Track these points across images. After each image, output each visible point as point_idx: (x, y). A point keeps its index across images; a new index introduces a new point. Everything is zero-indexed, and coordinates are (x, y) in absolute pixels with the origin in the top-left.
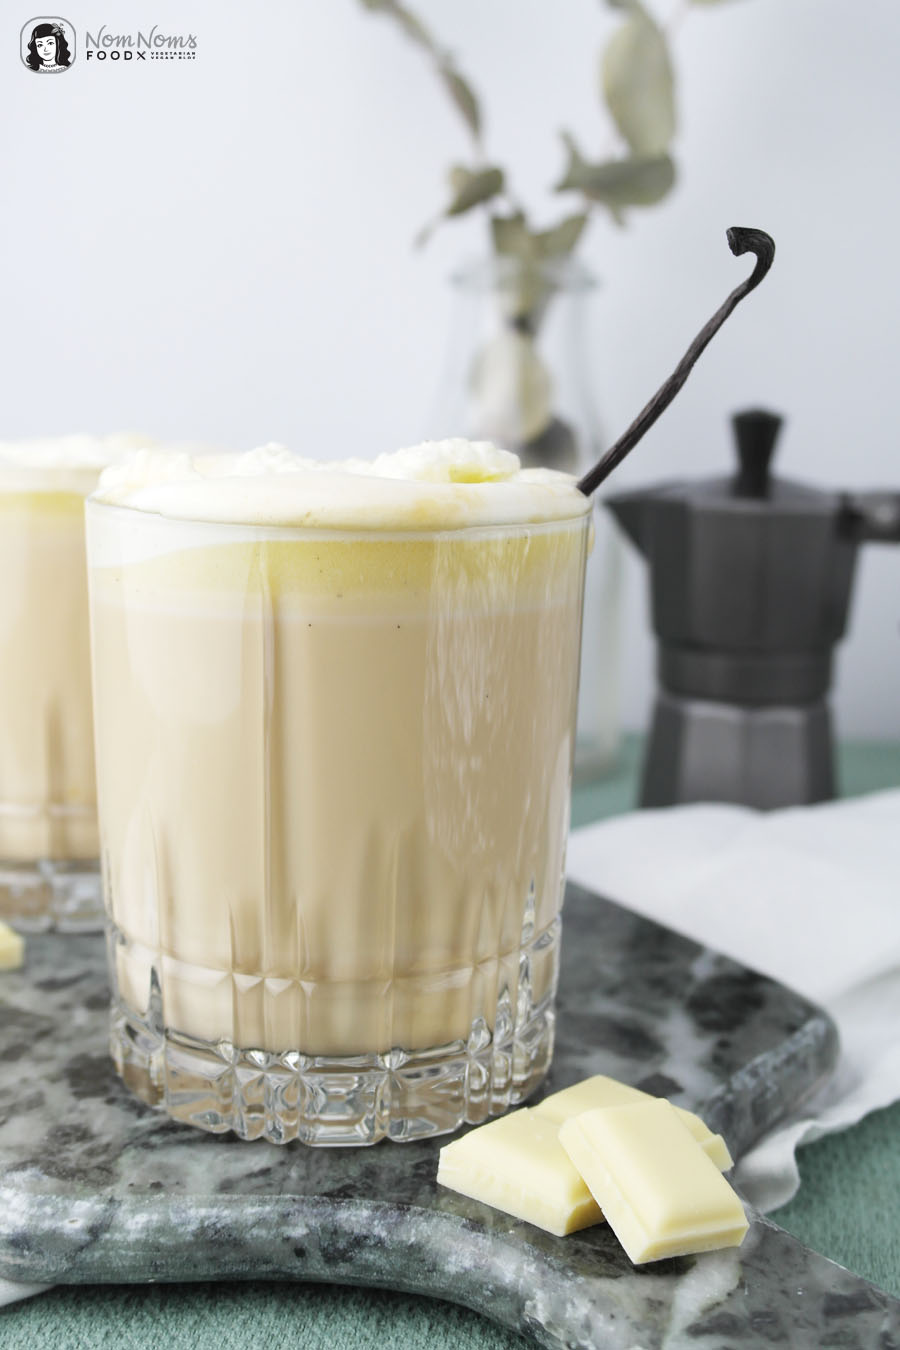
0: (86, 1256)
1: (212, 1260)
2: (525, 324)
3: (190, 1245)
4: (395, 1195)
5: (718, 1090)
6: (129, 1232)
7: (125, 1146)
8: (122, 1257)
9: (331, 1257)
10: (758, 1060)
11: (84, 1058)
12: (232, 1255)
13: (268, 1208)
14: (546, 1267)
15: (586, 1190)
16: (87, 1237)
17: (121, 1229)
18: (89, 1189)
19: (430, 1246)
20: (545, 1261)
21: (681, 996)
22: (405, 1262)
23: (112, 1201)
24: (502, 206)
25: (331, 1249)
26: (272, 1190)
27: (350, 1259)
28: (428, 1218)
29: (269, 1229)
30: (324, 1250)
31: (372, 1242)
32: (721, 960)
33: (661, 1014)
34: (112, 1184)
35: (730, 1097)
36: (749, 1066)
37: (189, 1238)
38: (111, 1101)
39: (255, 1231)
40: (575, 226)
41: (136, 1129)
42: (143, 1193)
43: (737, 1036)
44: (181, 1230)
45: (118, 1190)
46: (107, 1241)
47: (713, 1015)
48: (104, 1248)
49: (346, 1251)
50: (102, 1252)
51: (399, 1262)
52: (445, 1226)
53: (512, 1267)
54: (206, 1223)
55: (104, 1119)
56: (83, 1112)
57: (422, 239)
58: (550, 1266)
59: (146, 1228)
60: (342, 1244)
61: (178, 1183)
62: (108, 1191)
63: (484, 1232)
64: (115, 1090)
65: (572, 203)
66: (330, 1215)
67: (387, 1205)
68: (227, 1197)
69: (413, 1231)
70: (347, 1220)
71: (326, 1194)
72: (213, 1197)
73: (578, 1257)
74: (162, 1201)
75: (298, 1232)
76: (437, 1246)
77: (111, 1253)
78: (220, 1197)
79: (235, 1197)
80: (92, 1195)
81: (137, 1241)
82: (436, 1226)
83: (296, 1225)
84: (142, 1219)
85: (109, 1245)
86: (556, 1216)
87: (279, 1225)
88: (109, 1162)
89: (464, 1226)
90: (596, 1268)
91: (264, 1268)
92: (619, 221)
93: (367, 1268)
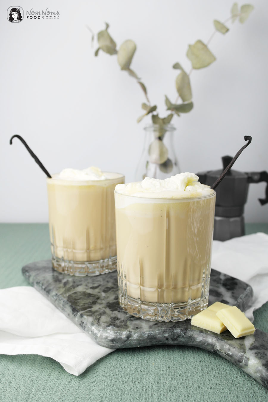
0: (126, 343)
1: (151, 342)
2: (160, 138)
3: (146, 339)
4: (184, 327)
5: (236, 302)
6: (134, 337)
7: (127, 321)
8: (133, 342)
9: (173, 340)
10: (241, 296)
11: (108, 303)
12: (154, 341)
13: (160, 331)
14: (218, 339)
15: (223, 324)
16: (126, 339)
17: (133, 337)
18: (124, 329)
19: (193, 336)
20: (217, 338)
21: (221, 283)
22: (188, 340)
23: (130, 332)
24: (155, 113)
25: (173, 338)
26: (159, 327)
27: (177, 340)
28: (192, 331)
29: (161, 335)
30: (172, 338)
31: (181, 336)
32: (225, 275)
33: (218, 287)
34: (128, 328)
35: (238, 304)
36: (240, 297)
37: (146, 338)
38: (119, 312)
39: (158, 336)
40: (171, 116)
41: (127, 317)
42: (135, 330)
43: (235, 291)
44: (144, 336)
45: (130, 329)
46: (130, 339)
47: (229, 287)
48: (130, 341)
49: (176, 338)
50: (129, 342)
51: (187, 340)
52: (195, 332)
53: (211, 340)
54: (149, 335)
55: (120, 315)
56: (114, 314)
57: (139, 121)
58: (219, 339)
59: (137, 336)
60: (175, 337)
61: (141, 327)
62: (128, 329)
63: (204, 333)
64: (119, 309)
65: (169, 112)
66: (173, 332)
67: (183, 329)
68: (152, 329)
69: (189, 334)
70: (176, 332)
71: (170, 328)
72: (149, 329)
73: (223, 337)
74: (139, 331)
75: (167, 335)
76: (194, 336)
77: (131, 342)
78: (151, 329)
79: (153, 329)
80: (125, 331)
81: (136, 339)
82: (194, 333)
83: (166, 334)
84: (136, 334)
85: (131, 340)
86: (218, 330)
87: (163, 334)
88: (126, 324)
89: (199, 332)
90: (228, 338)
91: (160, 343)
92: (179, 116)
93: (180, 341)
